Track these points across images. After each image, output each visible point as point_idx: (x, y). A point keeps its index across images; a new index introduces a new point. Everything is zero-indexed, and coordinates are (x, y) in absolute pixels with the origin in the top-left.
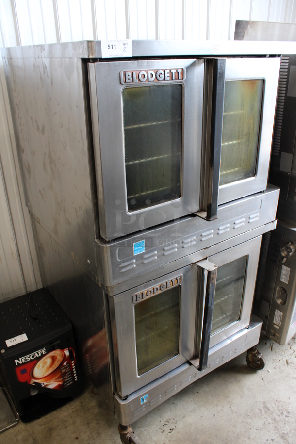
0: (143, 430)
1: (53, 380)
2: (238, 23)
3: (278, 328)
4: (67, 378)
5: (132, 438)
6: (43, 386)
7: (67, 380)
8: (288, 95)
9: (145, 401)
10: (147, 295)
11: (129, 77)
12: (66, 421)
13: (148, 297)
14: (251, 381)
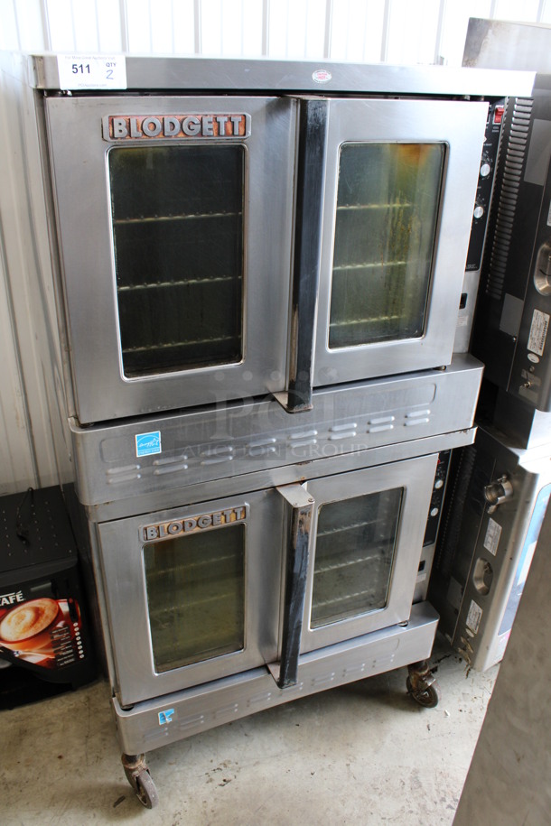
0: (177, 769)
1: (35, 650)
2: (474, 25)
3: (472, 635)
4: (64, 651)
5: (142, 779)
6: (17, 656)
7: (64, 654)
8: (525, 180)
9: (168, 720)
10: (169, 533)
11: (120, 128)
12: (52, 724)
13: (170, 536)
14: (405, 726)
